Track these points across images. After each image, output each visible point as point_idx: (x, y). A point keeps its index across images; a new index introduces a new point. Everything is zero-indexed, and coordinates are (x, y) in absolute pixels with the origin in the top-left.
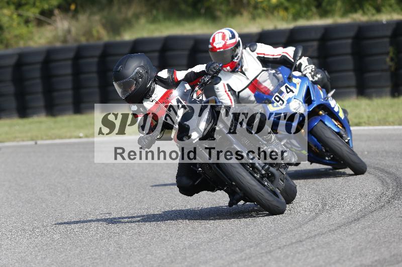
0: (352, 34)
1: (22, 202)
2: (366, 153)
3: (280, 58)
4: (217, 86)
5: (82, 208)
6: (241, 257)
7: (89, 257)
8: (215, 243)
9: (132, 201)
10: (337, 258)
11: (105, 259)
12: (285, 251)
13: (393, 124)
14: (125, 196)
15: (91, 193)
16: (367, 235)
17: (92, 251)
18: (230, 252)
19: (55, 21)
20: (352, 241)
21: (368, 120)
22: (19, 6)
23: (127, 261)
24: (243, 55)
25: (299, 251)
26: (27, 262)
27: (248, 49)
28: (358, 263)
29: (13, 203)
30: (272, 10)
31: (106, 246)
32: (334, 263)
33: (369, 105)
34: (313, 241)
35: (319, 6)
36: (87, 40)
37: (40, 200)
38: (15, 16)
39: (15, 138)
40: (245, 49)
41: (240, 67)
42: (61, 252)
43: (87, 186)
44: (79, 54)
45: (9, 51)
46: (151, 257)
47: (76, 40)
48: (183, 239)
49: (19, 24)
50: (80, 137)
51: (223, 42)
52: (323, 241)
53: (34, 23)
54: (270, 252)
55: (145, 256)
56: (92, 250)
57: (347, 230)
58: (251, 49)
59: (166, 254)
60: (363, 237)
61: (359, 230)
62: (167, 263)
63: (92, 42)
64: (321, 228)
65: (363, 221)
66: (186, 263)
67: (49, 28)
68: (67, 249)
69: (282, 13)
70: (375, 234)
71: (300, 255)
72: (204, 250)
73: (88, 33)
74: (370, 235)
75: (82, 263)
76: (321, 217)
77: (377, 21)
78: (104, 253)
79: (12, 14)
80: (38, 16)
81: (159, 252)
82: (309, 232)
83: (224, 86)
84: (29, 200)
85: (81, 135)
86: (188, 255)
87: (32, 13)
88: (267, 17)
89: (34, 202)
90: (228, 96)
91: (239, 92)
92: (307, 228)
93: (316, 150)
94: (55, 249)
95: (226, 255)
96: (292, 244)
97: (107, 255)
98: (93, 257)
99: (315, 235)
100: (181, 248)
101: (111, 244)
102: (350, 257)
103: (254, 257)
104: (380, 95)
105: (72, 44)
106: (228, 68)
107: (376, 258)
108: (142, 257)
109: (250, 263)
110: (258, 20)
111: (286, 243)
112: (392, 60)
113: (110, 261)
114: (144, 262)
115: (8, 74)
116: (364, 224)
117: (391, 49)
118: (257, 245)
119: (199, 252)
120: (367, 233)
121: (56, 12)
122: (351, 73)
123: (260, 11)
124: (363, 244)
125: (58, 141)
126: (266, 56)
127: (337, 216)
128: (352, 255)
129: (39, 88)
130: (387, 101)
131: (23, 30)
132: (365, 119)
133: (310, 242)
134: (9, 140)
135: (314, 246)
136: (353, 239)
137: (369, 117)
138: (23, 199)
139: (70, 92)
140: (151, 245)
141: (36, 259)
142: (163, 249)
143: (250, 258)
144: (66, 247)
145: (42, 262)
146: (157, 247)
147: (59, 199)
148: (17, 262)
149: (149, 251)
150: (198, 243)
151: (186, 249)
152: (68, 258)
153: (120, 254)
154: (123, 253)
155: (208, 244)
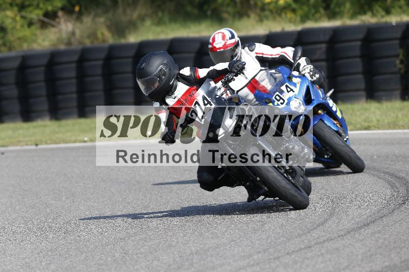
0: (361, 36)
1: (26, 207)
2: (376, 157)
3: (279, 57)
6: (249, 262)
7: (95, 263)
8: (222, 249)
9: (138, 206)
10: (346, 264)
11: (111, 265)
12: (293, 256)
13: (403, 127)
14: (130, 201)
15: (96, 198)
16: (377, 241)
17: (98, 257)
18: (237, 258)
19: (59, 23)
20: (361, 247)
21: (378, 124)
22: (22, 7)
23: (133, 267)
24: (242, 55)
25: (308, 257)
26: (32, 268)
27: (246, 48)
28: (368, 269)
29: (17, 208)
30: (279, 11)
31: (112, 252)
32: (344, 269)
33: (378, 108)
34: (322, 247)
35: (327, 7)
36: (92, 43)
37: (44, 205)
38: (18, 18)
39: (19, 142)
40: (244, 48)
42: (66, 258)
43: (92, 191)
44: (84, 56)
45: (13, 54)
46: (157, 263)
47: (81, 43)
48: (190, 245)
49: (22, 26)
50: (85, 142)
51: (223, 43)
52: (332, 247)
53: (38, 25)
54: (278, 258)
55: (151, 262)
56: (98, 255)
57: (357, 236)
58: (250, 49)
59: (173, 260)
60: (373, 242)
61: (369, 235)
62: (174, 269)
63: (97, 44)
64: (330, 233)
65: (372, 227)
66: (193, 269)
67: (53, 30)
68: (72, 255)
69: (290, 15)
70: (385, 239)
71: (309, 261)
72: (212, 256)
73: (93, 35)
74: (380, 240)
75: (87, 269)
76: (330, 222)
77: (386, 23)
78: (109, 259)
79: (16, 15)
80: (42, 18)
81: (165, 257)
82: (318, 238)
84: (33, 205)
85: (86, 139)
86: (195, 261)
87: (35, 14)
88: (274, 19)
89: (38, 207)
91: (238, 91)
92: (316, 233)
93: (316, 148)
94: (60, 255)
95: (233, 261)
96: (301, 249)
97: (113, 261)
98: (98, 262)
99: (324, 241)
100: (188, 254)
101: (116, 250)
102: (360, 263)
103: (262, 262)
104: (389, 98)
105: (76, 46)
107: (387, 264)
108: (148, 263)
109: (258, 269)
110: (265, 22)
111: (294, 248)
112: (402, 62)
113: (116, 267)
114: (150, 268)
115: (11, 78)
116: (373, 230)
117: (401, 52)
118: (265, 251)
119: (207, 258)
120: (378, 239)
121: (60, 14)
122: (360, 76)
123: (267, 13)
124: (373, 250)
125: (62, 145)
126: (264, 56)
128: (362, 261)
129: (43, 92)
130: (397, 104)
131: (27, 32)
132: (375, 123)
133: (319, 248)
134: (13, 144)
135: (323, 251)
136: (363, 245)
137: (378, 121)
138: (27, 204)
139: (74, 96)
140: (157, 251)
141: (41, 264)
142: (170, 254)
143: (258, 264)
144: (71, 253)
145: (47, 268)
146: (163, 252)
147: (64, 204)
148: (22, 268)
149: (156, 257)
150: (205, 248)
151: (193, 254)
152: (73, 264)
153: (126, 259)
154: (129, 259)
155: (215, 250)
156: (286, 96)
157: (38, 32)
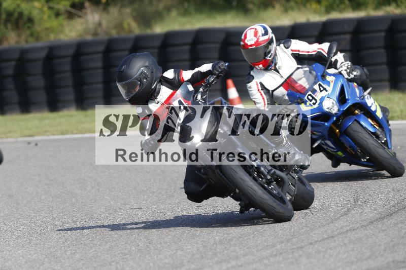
0: (385, 26)
1: (52, 197)
3: (315, 54)
4: (249, 85)
5: (112, 203)
6: (272, 252)
7: (119, 252)
8: (245, 238)
10: (368, 254)
11: (135, 254)
12: (316, 246)
14: (155, 191)
15: (121, 188)
16: (399, 231)
17: (122, 247)
18: (261, 248)
19: (86, 14)
20: (384, 237)
21: (401, 115)
23: (157, 257)
24: (277, 51)
25: (331, 247)
26: (57, 258)
27: (282, 45)
28: (391, 259)
29: (43, 197)
30: (304, 3)
31: (136, 242)
32: (366, 259)
33: (402, 99)
34: (345, 237)
36: (118, 33)
37: (70, 194)
38: (45, 9)
39: (46, 131)
40: (279, 46)
41: (273, 64)
42: (91, 247)
43: (117, 180)
44: (110, 47)
45: (40, 44)
46: (181, 253)
47: (107, 33)
48: (214, 234)
49: (49, 17)
51: (255, 39)
52: (355, 237)
53: (65, 16)
54: (302, 248)
55: (175, 251)
56: (122, 245)
57: (380, 226)
58: (286, 45)
59: (196, 249)
60: (396, 232)
61: (392, 225)
62: (198, 258)
63: (123, 35)
64: (353, 223)
65: (395, 217)
66: (216, 259)
67: (80, 20)
68: (96, 245)
69: (314, 5)
71: (332, 251)
72: (235, 245)
73: (119, 26)
74: (403, 230)
75: (111, 259)
76: (353, 213)
78: (134, 249)
79: (43, 6)
80: (69, 9)
81: (189, 247)
82: (341, 228)
83: (257, 84)
84: (59, 194)
86: (218, 250)
87: (63, 5)
88: (299, 10)
89: (64, 196)
90: (261, 95)
91: (273, 91)
92: (339, 223)
93: (352, 151)
94: (85, 245)
95: (256, 251)
96: (324, 239)
97: (137, 250)
98: (122, 252)
99: (347, 231)
100: (212, 243)
101: (141, 240)
102: (382, 253)
103: (285, 252)
105: (102, 37)
106: (261, 66)
108: (172, 253)
109: (281, 259)
110: (291, 13)
111: (317, 238)
113: (140, 256)
114: (174, 258)
115: (38, 68)
116: (396, 220)
118: (288, 241)
119: (230, 247)
120: (400, 229)
121: (87, 4)
122: (384, 67)
123: (292, 4)
124: (395, 240)
126: (300, 53)
127: (369, 213)
128: (384, 251)
129: (70, 82)
131: (54, 23)
132: (398, 113)
133: (342, 238)
134: (39, 134)
135: (346, 241)
136: (385, 235)
137: (402, 111)
138: (53, 193)
139: (101, 86)
140: (181, 240)
141: (66, 254)
142: (194, 244)
143: (281, 254)
144: (95, 243)
145: (72, 258)
146: (187, 242)
147: (89, 193)
148: (46, 258)
149: (179, 247)
150: (229, 238)
151: (216, 244)
152: (97, 253)
153: (150, 249)
154: (153, 248)
155: (238, 240)
156: (319, 96)
157: (65, 23)
